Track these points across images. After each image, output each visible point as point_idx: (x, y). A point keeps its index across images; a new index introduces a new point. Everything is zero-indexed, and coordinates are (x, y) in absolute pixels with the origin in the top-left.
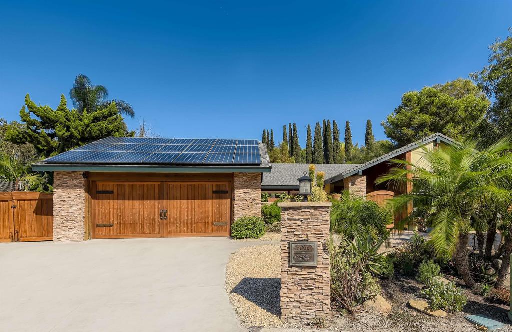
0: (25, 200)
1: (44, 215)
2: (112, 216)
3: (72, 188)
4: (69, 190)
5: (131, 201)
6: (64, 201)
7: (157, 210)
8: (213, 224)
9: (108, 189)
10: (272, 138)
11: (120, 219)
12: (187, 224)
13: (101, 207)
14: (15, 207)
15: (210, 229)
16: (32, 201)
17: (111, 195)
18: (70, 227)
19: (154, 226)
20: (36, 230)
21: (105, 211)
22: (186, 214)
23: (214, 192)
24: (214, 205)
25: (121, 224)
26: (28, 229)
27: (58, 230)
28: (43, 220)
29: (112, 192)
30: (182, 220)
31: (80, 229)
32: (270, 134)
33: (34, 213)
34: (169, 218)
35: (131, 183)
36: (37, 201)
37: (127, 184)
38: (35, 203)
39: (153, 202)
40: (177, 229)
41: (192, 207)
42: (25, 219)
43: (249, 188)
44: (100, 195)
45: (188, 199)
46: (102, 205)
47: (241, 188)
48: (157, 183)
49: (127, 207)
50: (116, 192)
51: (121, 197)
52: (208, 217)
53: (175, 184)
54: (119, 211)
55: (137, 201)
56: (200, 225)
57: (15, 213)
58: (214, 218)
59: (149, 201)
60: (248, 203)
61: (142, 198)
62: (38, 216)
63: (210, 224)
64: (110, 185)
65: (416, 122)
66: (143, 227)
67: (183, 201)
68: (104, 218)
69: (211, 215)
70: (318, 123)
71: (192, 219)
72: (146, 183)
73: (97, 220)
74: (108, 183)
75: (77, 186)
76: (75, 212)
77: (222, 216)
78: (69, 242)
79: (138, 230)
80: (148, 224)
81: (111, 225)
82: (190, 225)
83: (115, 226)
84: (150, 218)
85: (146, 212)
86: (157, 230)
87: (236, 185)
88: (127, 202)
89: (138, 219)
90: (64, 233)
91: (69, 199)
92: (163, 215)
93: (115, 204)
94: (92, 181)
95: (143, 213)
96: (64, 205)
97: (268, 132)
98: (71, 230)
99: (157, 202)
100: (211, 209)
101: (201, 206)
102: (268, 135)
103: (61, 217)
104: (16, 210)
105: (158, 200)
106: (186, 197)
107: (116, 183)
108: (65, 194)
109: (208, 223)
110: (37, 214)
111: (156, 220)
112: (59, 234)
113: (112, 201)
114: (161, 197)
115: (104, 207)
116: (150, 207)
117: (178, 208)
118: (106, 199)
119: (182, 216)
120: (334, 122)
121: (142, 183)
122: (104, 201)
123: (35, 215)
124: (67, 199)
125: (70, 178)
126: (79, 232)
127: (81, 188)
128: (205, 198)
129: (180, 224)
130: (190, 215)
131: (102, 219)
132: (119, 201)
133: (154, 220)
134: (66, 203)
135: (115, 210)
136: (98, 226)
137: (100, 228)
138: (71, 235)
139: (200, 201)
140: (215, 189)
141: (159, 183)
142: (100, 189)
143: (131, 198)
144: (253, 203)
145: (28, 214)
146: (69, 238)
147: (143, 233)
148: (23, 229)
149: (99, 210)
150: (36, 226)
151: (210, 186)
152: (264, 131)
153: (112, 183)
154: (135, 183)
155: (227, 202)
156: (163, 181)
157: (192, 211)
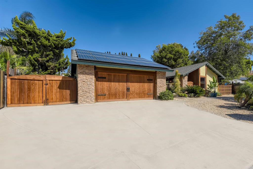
0: (53, 80)
1: (64, 89)
2: (105, 90)
3: (88, 75)
4: (87, 76)
5: (114, 83)
6: (84, 81)
7: (125, 87)
8: (147, 94)
9: (103, 76)
11: (109, 92)
12: (137, 94)
13: (100, 85)
14: (47, 84)
15: (146, 96)
16: (57, 81)
17: (105, 79)
18: (87, 96)
19: (124, 95)
20: (59, 98)
21: (102, 87)
22: (137, 90)
23: (148, 80)
24: (148, 85)
25: (109, 94)
26: (54, 98)
28: (64, 92)
29: (105, 78)
30: (135, 92)
31: (92, 97)
33: (58, 88)
34: (130, 92)
35: (114, 74)
36: (60, 81)
37: (112, 74)
38: (59, 82)
39: (124, 83)
40: (133, 96)
41: (139, 86)
42: (53, 92)
43: (162, 78)
44: (99, 79)
45: (138, 83)
46: (101, 85)
47: (159, 78)
48: (125, 75)
49: (112, 86)
50: (107, 78)
51: (110, 81)
52: (145, 91)
53: (133, 75)
54: (109, 87)
55: (117, 83)
56: (142, 94)
57: (47, 88)
58: (147, 91)
59: (122, 83)
60: (162, 85)
61: (119, 81)
62: (61, 90)
63: (146, 94)
64: (105, 74)
65: (168, 57)
66: (119, 96)
67: (136, 84)
68: (101, 91)
69: (146, 90)
71: (139, 92)
72: (121, 74)
73: (98, 92)
74: (104, 73)
75: (90, 74)
76: (90, 88)
77: (150, 91)
78: (87, 104)
79: (117, 97)
80: (122, 94)
81: (105, 95)
82: (138, 95)
83: (107, 95)
84: (122, 91)
85: (121, 88)
86: (125, 97)
87: (158, 77)
88: (112, 83)
89: (117, 91)
90: (84, 99)
91: (87, 81)
92: (128, 89)
93: (107, 84)
95: (119, 89)
99: (125, 84)
100: (146, 87)
101: (142, 86)
104: (47, 86)
105: (126, 83)
106: (137, 82)
107: (107, 73)
108: (84, 78)
109: (145, 94)
110: (60, 89)
111: (125, 92)
112: (81, 100)
113: (105, 83)
114: (127, 81)
115: (101, 86)
116: (122, 86)
117: (134, 86)
118: (102, 81)
119: (136, 90)
120: (126, 53)
121: (119, 74)
122: (101, 82)
123: (59, 89)
124: (86, 81)
125: (87, 69)
126: (92, 99)
127: (93, 75)
128: (144, 83)
129: (135, 94)
130: (138, 90)
131: (101, 92)
132: (109, 83)
133: (124, 92)
134: (85, 83)
135: (107, 87)
136: (99, 96)
137: (100, 97)
138: (88, 100)
139: (142, 84)
140: (148, 79)
141: (126, 74)
142: (100, 76)
143: (114, 81)
145: (54, 89)
146: (87, 102)
147: (120, 98)
148: (51, 98)
149: (99, 87)
150: (59, 96)
151: (146, 77)
153: (105, 73)
154: (116, 74)
155: (152, 84)
156: (127, 74)
157: (139, 88)
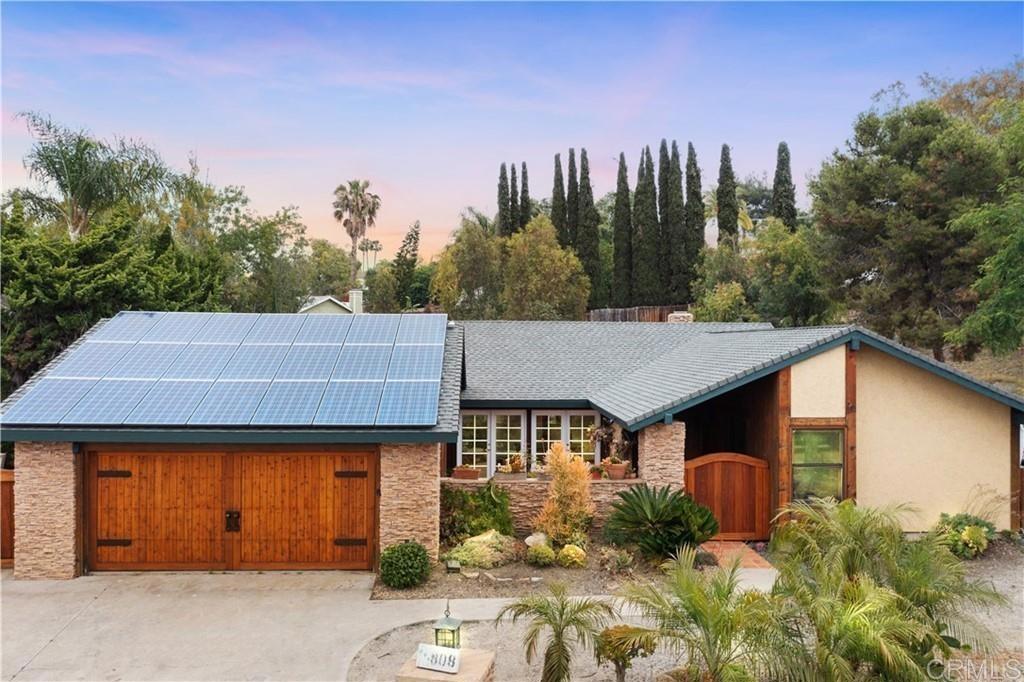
4: (45, 474)
6: (34, 496)
9: (120, 469)
10: (525, 185)
13: (106, 504)
17: (126, 480)
18: (47, 551)
27: (23, 555)
29: (128, 474)
31: (66, 555)
32: (519, 174)
44: (104, 479)
46: (109, 501)
50: (135, 472)
64: (123, 460)
70: (648, 149)
73: (99, 531)
74: (120, 456)
75: (58, 466)
78: (46, 581)
81: (127, 543)
90: (35, 562)
91: (44, 492)
94: (90, 452)
96: (34, 505)
97: (513, 169)
98: (48, 556)
102: (514, 179)
103: (29, 528)
107: (136, 455)
111: (218, 534)
112: (25, 563)
115: (111, 505)
125: (46, 448)
126: (65, 561)
127: (66, 469)
131: (109, 529)
137: (105, 549)
138: (49, 567)
142: (105, 469)
144: (420, 502)
146: (45, 573)
152: (503, 168)
153: (128, 456)
154: (173, 455)
